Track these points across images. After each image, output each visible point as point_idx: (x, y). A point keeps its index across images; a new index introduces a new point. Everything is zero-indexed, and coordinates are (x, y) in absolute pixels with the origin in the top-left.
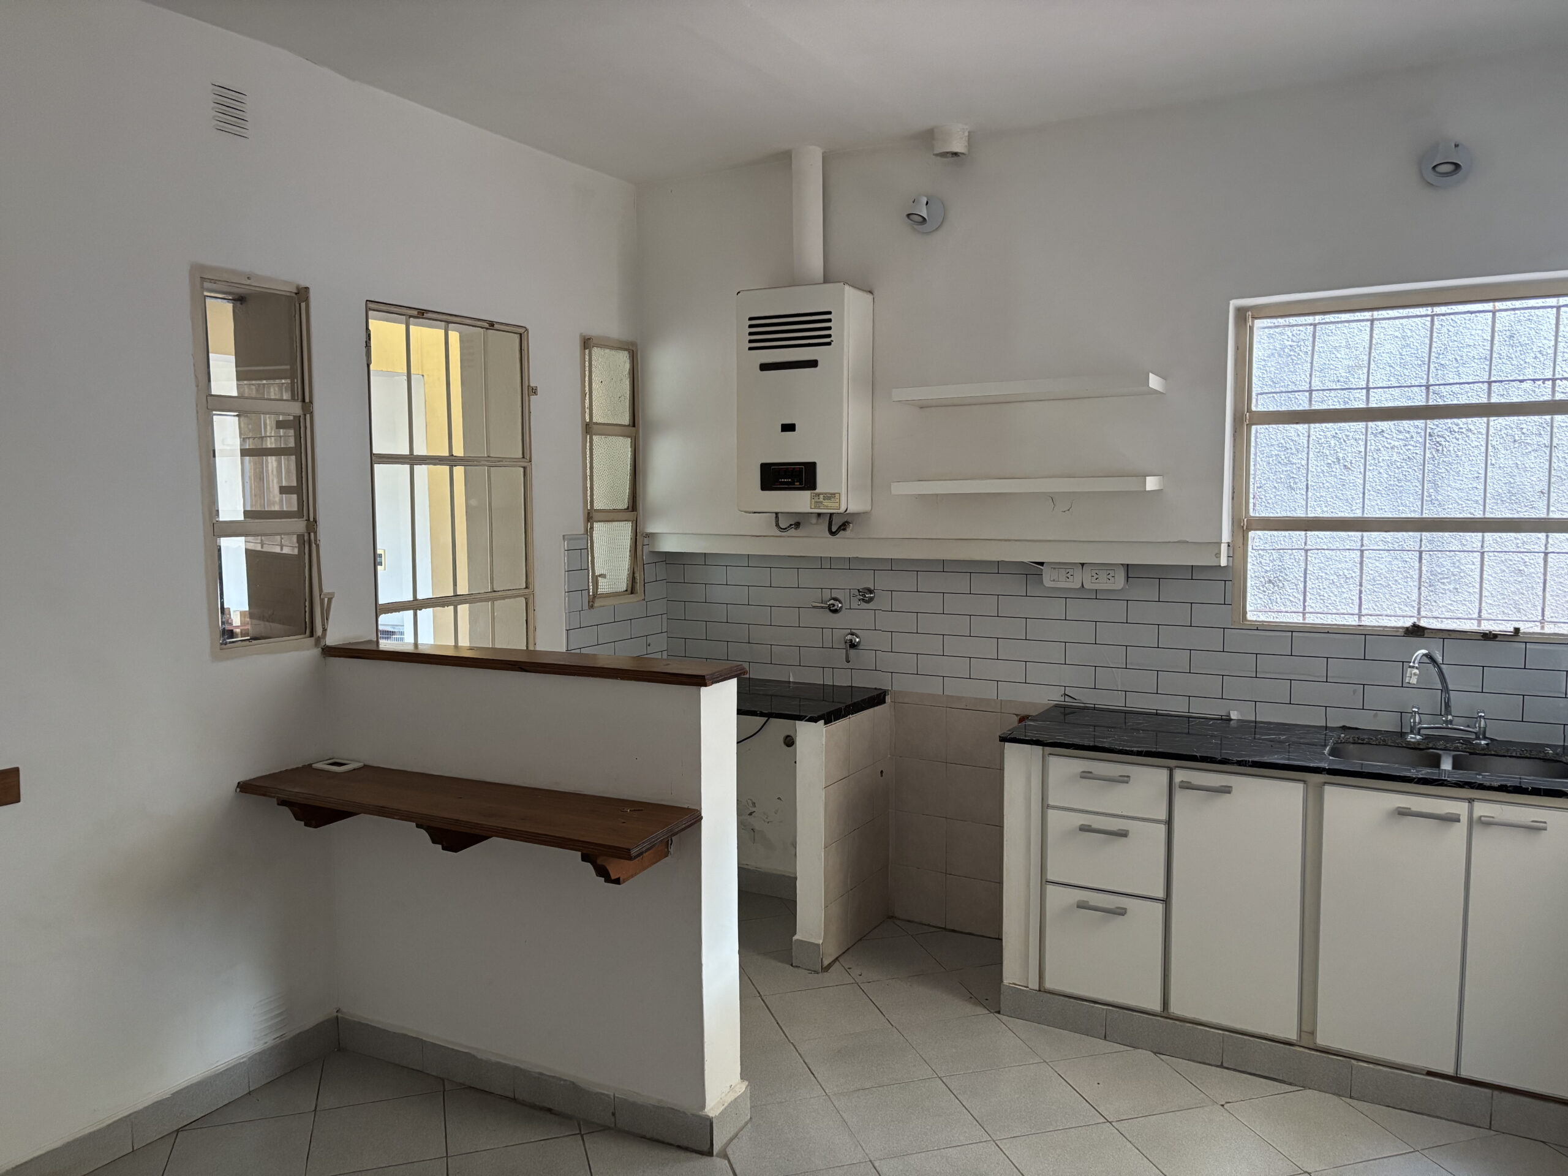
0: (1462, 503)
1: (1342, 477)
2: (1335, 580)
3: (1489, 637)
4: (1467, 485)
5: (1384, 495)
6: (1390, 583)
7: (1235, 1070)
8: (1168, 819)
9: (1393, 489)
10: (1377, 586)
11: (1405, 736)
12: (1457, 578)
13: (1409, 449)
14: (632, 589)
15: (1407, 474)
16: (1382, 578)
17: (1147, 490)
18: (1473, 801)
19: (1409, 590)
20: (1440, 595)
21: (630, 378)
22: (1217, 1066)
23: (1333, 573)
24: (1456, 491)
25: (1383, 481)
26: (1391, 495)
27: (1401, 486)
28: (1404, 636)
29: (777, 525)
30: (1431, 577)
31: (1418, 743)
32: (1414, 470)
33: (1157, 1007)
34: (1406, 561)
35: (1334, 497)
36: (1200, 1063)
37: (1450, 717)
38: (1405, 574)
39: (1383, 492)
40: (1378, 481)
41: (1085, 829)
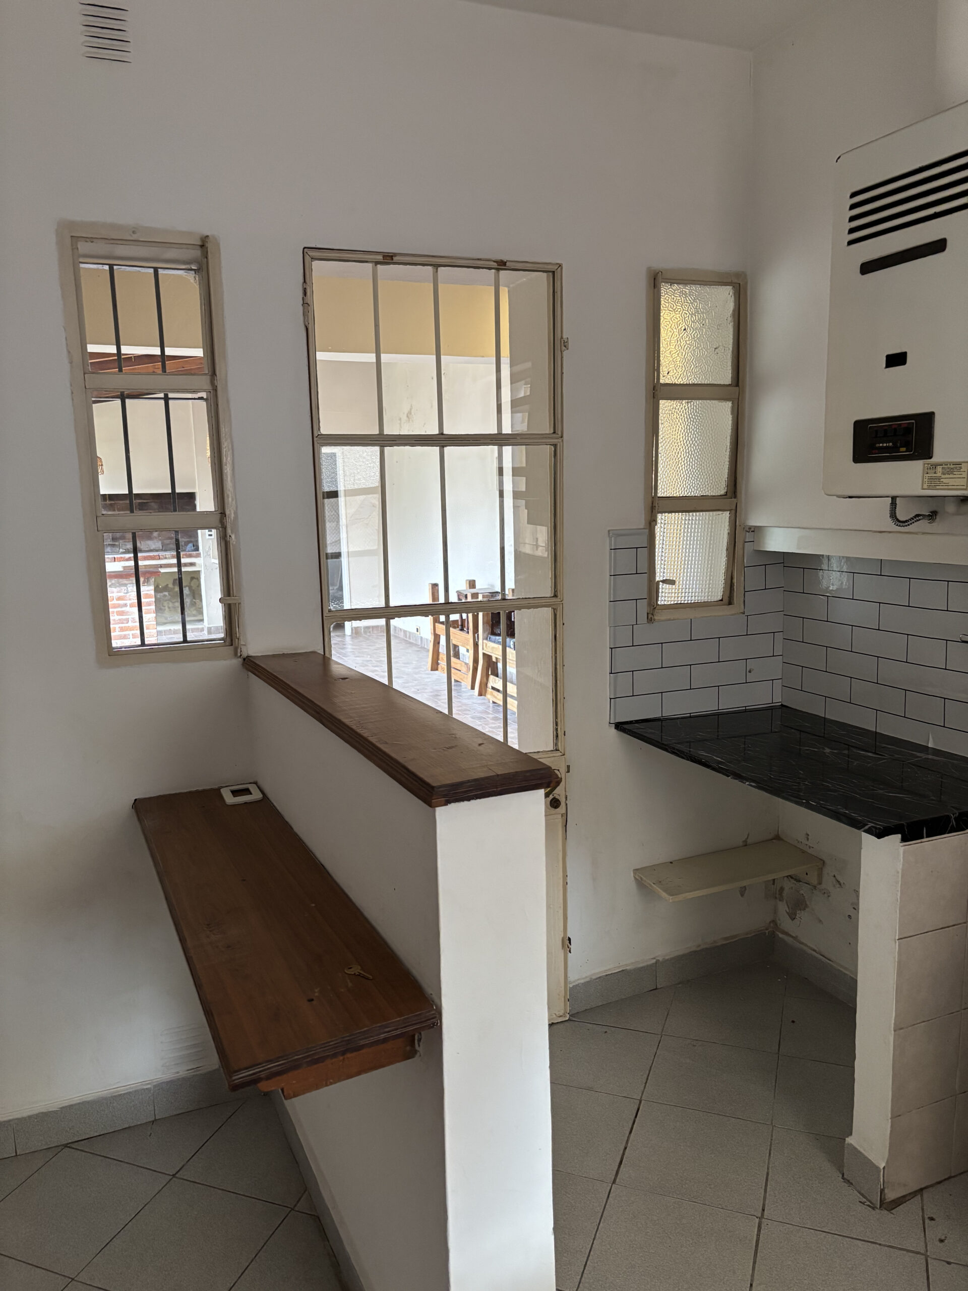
14: (729, 599)
21: (734, 321)
29: (893, 515)
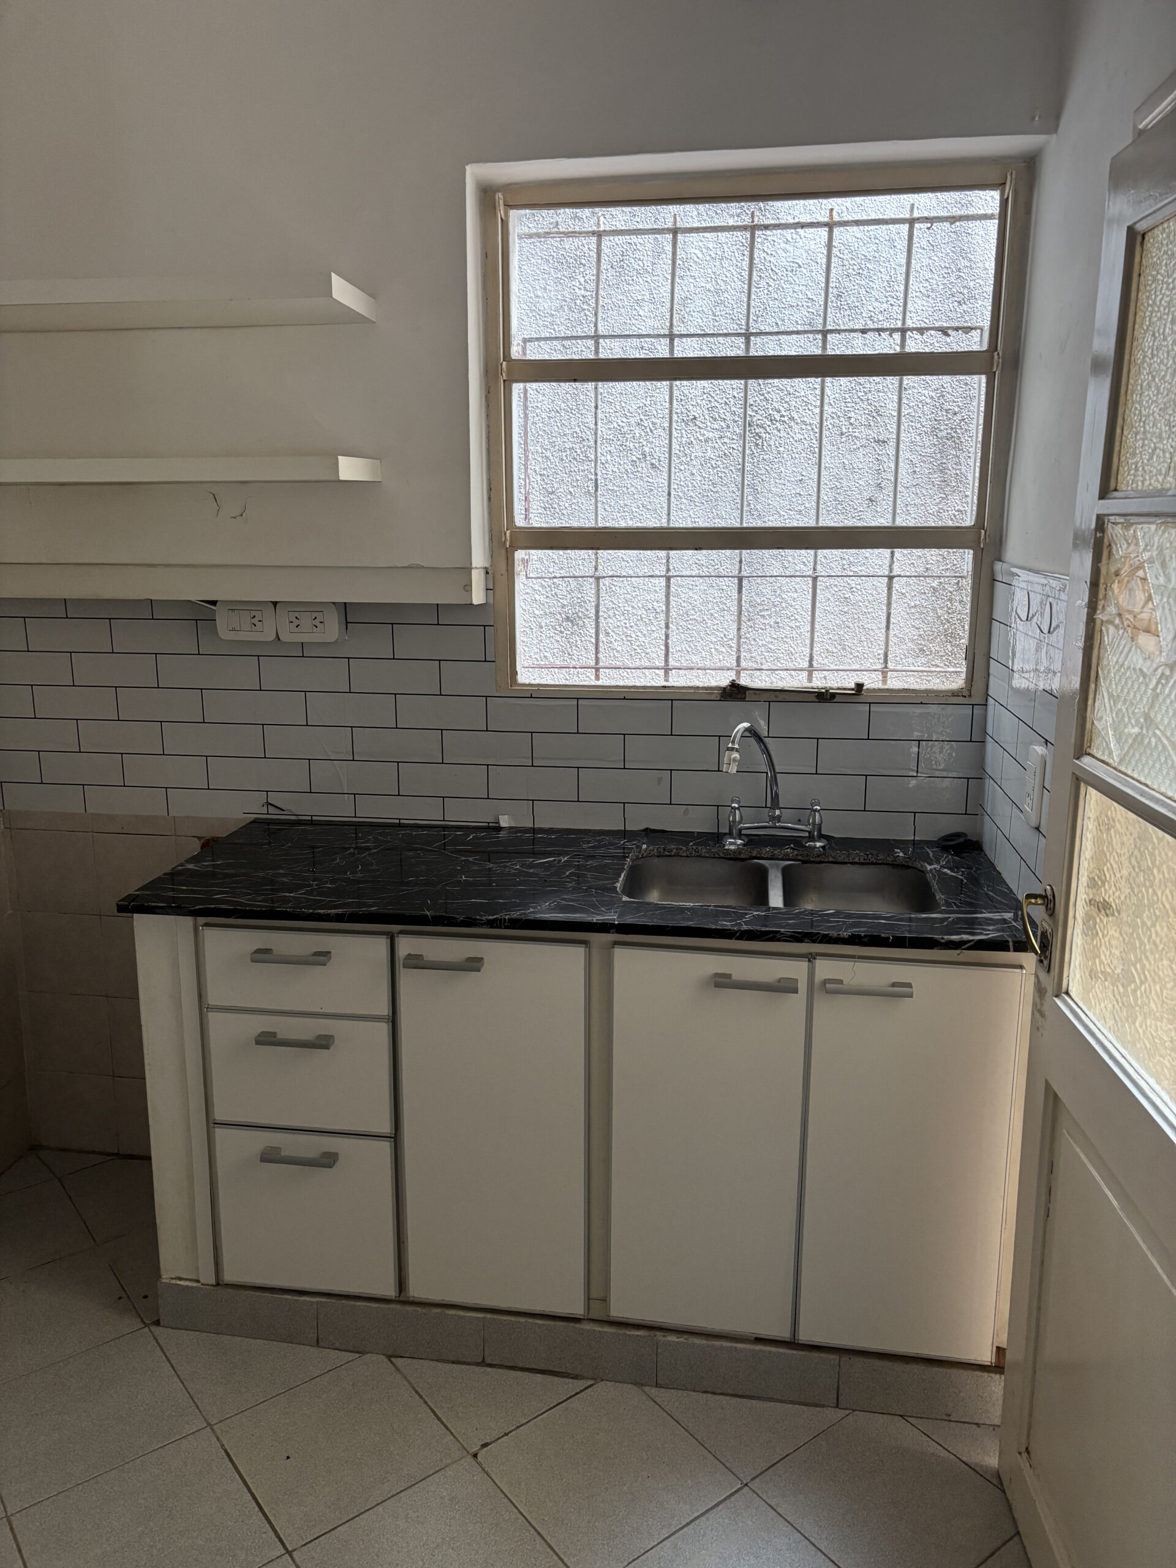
0: (784, 513)
1: (649, 480)
2: (643, 616)
3: (825, 697)
4: (790, 490)
5: (697, 504)
6: (705, 618)
7: (501, 1366)
8: (391, 1014)
9: (707, 496)
10: (691, 622)
11: (722, 840)
12: (777, 609)
13: (725, 443)
15: (723, 475)
16: (696, 612)
17: (342, 477)
18: (815, 959)
19: (726, 627)
20: (760, 631)
22: (477, 1364)
23: (641, 606)
24: (778, 499)
25: (696, 485)
26: (705, 503)
27: (717, 492)
28: (720, 700)
30: (750, 609)
31: (739, 851)
32: (731, 470)
33: (390, 1291)
34: (723, 590)
35: (641, 506)
36: (453, 1362)
37: (777, 812)
38: (721, 606)
39: (697, 500)
40: (690, 485)
41: (266, 1039)
